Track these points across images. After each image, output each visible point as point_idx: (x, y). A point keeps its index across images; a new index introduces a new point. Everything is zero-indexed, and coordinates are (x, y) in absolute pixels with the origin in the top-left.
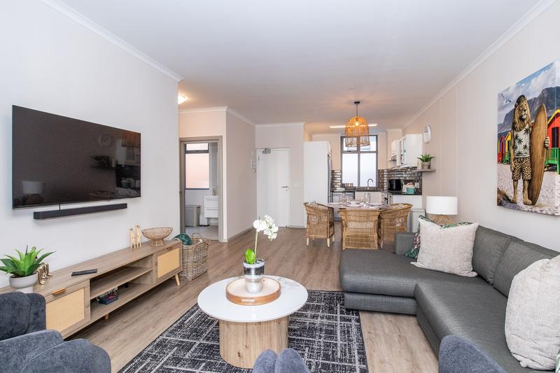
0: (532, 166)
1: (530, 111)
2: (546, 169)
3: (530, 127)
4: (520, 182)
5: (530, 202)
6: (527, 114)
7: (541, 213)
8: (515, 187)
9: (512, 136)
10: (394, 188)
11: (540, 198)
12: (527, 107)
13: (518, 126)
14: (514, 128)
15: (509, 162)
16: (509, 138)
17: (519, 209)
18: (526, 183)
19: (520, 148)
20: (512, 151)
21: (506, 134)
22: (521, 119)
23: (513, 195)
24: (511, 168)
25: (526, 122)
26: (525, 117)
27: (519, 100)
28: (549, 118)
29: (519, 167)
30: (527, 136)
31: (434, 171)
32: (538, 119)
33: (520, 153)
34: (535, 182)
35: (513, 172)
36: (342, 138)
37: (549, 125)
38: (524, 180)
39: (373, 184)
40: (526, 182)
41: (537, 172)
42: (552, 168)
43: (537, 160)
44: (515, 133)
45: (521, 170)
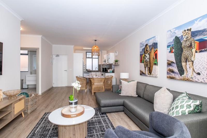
0: (150, 64)
3: (149, 53)
4: (147, 68)
5: (150, 74)
6: (148, 49)
7: (153, 77)
8: (145, 70)
9: (144, 55)
10: (104, 71)
11: (152, 73)
12: (148, 47)
13: (146, 52)
14: (145, 53)
15: (143, 63)
16: (143, 56)
17: (146, 76)
18: (148, 68)
19: (147, 58)
20: (144, 59)
21: (142, 54)
22: (147, 50)
23: (144, 72)
26: (148, 50)
28: (154, 51)
30: (149, 55)
31: (119, 65)
32: (152, 51)
33: (146, 60)
34: (151, 68)
35: (145, 65)
36: (86, 52)
37: (154, 53)
39: (97, 70)
41: (151, 66)
42: (155, 64)
43: (151, 62)
44: (145, 54)
45: (147, 65)
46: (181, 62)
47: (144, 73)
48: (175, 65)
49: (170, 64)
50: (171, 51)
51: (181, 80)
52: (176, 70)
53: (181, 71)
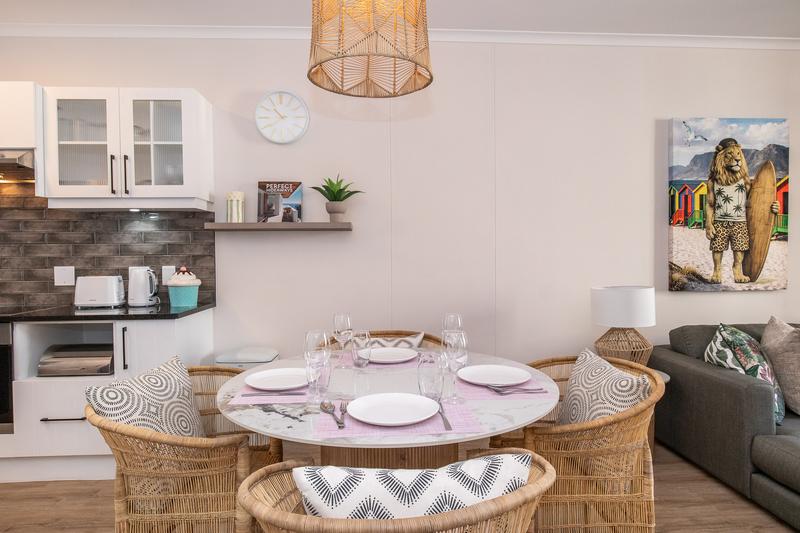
0: (751, 233)
1: (748, 164)
2: (774, 238)
3: (746, 183)
4: (728, 255)
5: (747, 278)
6: (741, 166)
7: (766, 290)
8: (716, 261)
9: (711, 189)
11: (765, 274)
12: (741, 157)
13: (723, 177)
14: (713, 177)
15: (702, 225)
16: (704, 191)
17: (726, 290)
18: (740, 256)
19: (728, 208)
20: (710, 212)
21: (695, 184)
22: (729, 169)
23: (712, 273)
24: (708, 234)
25: (738, 175)
26: (737, 169)
27: (725, 144)
28: (778, 180)
29: (724, 232)
30: (742, 195)
31: (347, 229)
33: (726, 215)
35: (713, 240)
37: (779, 188)
38: (735, 252)
40: (739, 253)
41: (758, 239)
42: (783, 237)
43: (760, 227)
44: (717, 187)
45: (730, 238)
47: (705, 281)
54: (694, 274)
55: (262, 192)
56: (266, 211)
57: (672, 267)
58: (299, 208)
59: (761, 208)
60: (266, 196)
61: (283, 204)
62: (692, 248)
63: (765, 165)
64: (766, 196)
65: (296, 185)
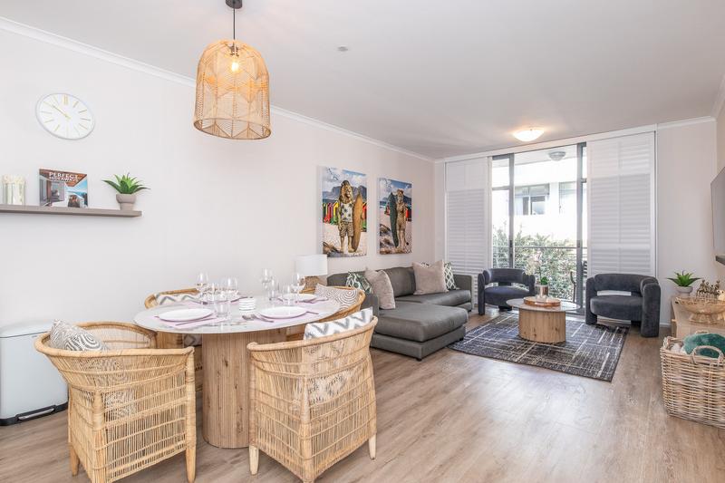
0: (354, 228)
1: (353, 194)
2: (362, 230)
3: (352, 203)
4: (346, 238)
5: (353, 250)
6: (351, 194)
7: (360, 255)
8: (342, 242)
9: (339, 205)
11: (359, 248)
12: (350, 190)
13: (344, 199)
14: (340, 199)
15: (336, 223)
16: (337, 206)
17: (346, 256)
19: (346, 215)
20: (339, 216)
21: (334, 202)
22: (346, 195)
23: (340, 247)
24: (339, 227)
25: (350, 199)
26: (349, 196)
27: (345, 183)
28: (363, 203)
29: (344, 227)
30: (351, 209)
31: (136, 216)
32: (358, 200)
33: (345, 219)
34: (356, 238)
35: (340, 231)
37: (363, 207)
40: (350, 238)
41: (357, 232)
42: (365, 230)
43: (357, 225)
44: (342, 204)
45: (347, 230)
46: (396, 231)
47: (337, 252)
48: (391, 234)
49: (383, 231)
50: (386, 212)
51: (397, 253)
52: (392, 241)
53: (397, 242)
54: (333, 248)
55: (45, 179)
56: (50, 196)
57: (325, 245)
58: (85, 196)
59: (358, 217)
60: (49, 183)
61: (67, 192)
62: (332, 234)
63: (359, 195)
64: (359, 211)
65: (82, 177)
